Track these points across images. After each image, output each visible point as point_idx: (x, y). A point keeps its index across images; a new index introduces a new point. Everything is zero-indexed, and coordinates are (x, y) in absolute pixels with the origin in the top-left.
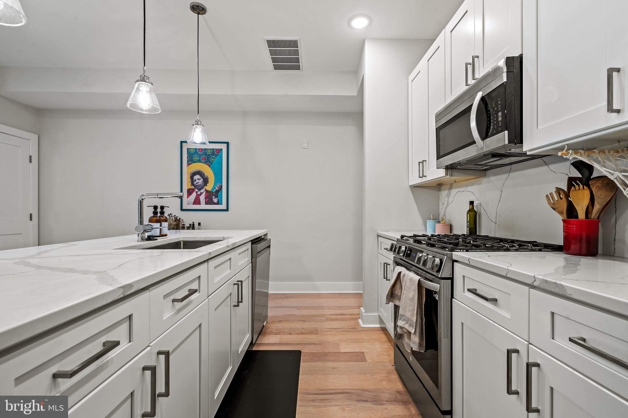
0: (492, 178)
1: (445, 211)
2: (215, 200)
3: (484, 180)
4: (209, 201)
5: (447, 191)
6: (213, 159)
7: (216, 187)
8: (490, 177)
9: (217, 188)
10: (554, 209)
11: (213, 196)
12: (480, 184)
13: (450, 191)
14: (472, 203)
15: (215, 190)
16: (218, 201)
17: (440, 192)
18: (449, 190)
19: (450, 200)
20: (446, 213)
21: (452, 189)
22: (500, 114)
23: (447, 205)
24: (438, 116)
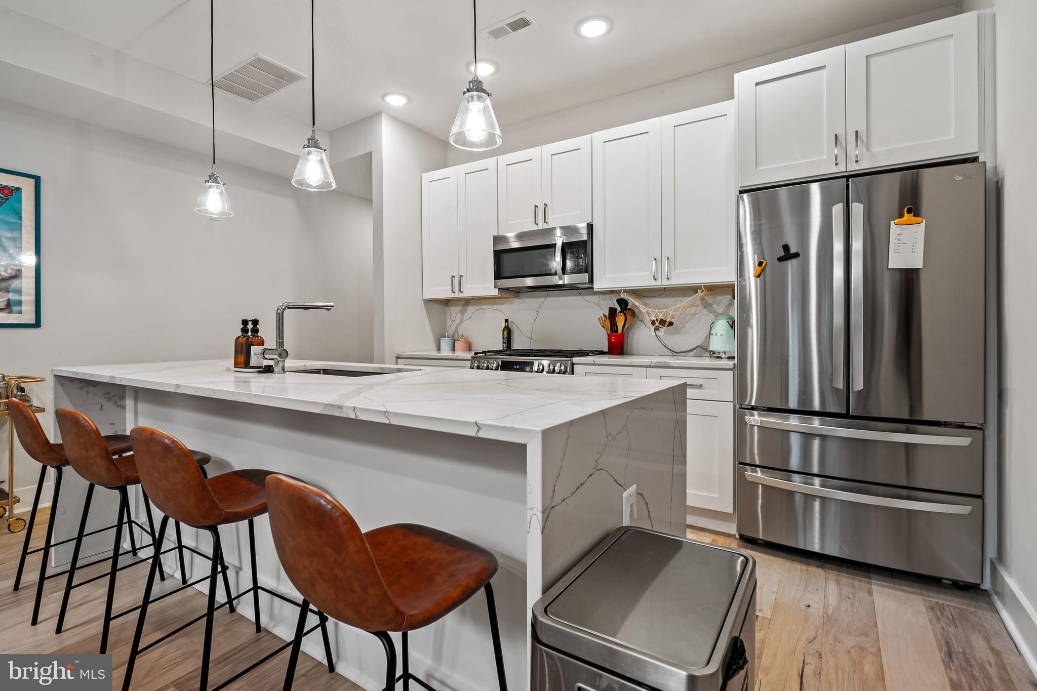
0: (526, 300)
1: (457, 328)
3: (517, 301)
5: (461, 307)
8: (524, 298)
10: (603, 327)
12: (512, 304)
13: (465, 307)
14: (507, 321)
17: (447, 308)
18: (463, 306)
19: (466, 316)
20: (459, 331)
21: (468, 305)
22: (581, 260)
23: (461, 322)
24: (497, 239)
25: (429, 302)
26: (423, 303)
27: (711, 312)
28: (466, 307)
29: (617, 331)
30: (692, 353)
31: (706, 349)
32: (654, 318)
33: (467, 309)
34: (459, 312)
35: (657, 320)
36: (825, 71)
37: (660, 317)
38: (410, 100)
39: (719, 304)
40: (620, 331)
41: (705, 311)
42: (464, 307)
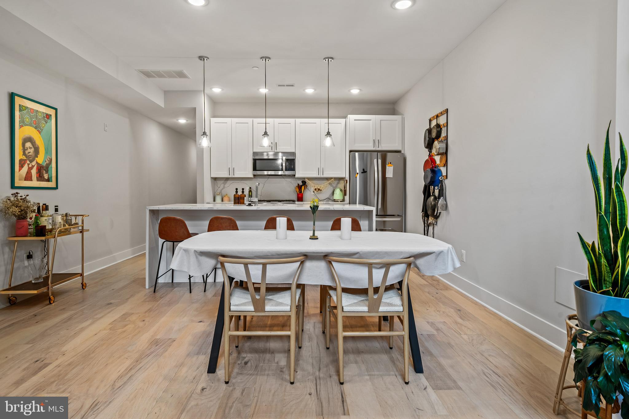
2: (46, 176)
3: (254, 179)
4: (40, 178)
5: (223, 181)
6: (43, 125)
7: (47, 160)
8: (257, 178)
9: (47, 162)
10: (296, 192)
11: (44, 171)
12: (252, 181)
14: (250, 188)
15: (46, 163)
16: (48, 178)
17: (216, 181)
19: (226, 186)
20: (222, 192)
21: (228, 180)
22: (292, 166)
23: (224, 188)
24: (255, 154)
25: (212, 178)
26: (210, 178)
27: (331, 186)
28: (226, 181)
29: (301, 193)
30: (325, 200)
31: (330, 199)
32: (316, 188)
33: (227, 182)
34: (222, 183)
35: (317, 189)
36: (371, 121)
37: (318, 188)
38: (223, 90)
39: (334, 183)
40: (302, 193)
41: (330, 186)
42: (225, 181)
